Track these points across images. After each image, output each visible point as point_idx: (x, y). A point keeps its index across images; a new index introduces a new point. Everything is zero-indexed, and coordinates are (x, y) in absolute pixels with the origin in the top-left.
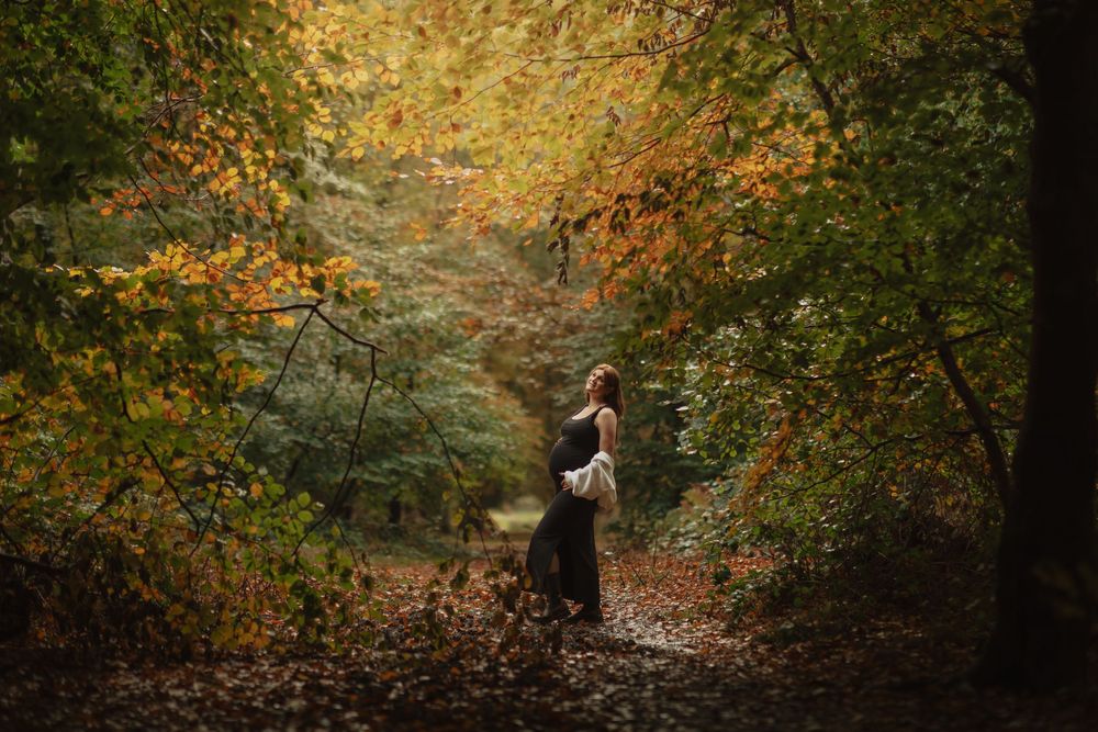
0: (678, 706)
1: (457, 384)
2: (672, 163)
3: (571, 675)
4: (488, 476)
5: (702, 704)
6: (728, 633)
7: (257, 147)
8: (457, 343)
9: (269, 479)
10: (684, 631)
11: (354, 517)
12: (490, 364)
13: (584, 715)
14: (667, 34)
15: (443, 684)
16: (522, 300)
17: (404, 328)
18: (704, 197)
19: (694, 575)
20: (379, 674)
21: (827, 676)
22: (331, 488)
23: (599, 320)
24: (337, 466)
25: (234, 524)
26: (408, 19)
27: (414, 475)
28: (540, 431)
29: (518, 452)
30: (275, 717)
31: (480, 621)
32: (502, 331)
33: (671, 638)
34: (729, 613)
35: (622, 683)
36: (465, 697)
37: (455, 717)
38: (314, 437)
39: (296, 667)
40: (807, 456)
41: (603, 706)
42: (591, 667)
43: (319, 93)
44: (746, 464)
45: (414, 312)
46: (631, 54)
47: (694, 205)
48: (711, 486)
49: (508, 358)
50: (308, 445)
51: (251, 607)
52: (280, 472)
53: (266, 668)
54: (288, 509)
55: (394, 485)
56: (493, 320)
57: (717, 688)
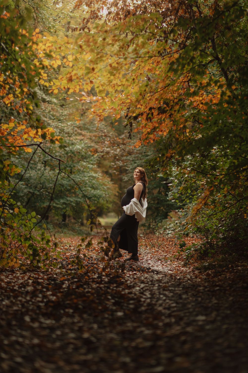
0: (167, 293)
1: (88, 172)
2: (169, 96)
3: (128, 280)
4: (98, 205)
5: (175, 292)
6: (184, 266)
7: (20, 87)
8: (88, 157)
9: (21, 207)
10: (169, 264)
11: (49, 219)
12: (100, 165)
13: (133, 295)
14: (168, 49)
15: (82, 282)
16: (112, 142)
17: (69, 152)
18: (180, 108)
19: (172, 244)
20: (59, 278)
21: (220, 283)
22: (42, 208)
23: (139, 150)
24: (44, 201)
25: (8, 223)
26: (76, 42)
27: (72, 205)
28: (117, 189)
29: (109, 197)
30: (22, 293)
31: (95, 259)
32: (105, 153)
33: (164, 267)
34: (185, 258)
35: (146, 283)
36: (90, 287)
37: (87, 295)
38: (36, 190)
39: (29, 274)
40: (215, 203)
41: (140, 292)
42: (135, 277)
43: (43, 68)
44: (192, 204)
45: (73, 146)
46: (155, 56)
47: (177, 112)
48: (179, 211)
49: (106, 163)
50: (34, 193)
51: (13, 253)
52: (23, 202)
53: (19, 275)
54: (27, 217)
55: (65, 208)
56: (102, 149)
57: (181, 286)
